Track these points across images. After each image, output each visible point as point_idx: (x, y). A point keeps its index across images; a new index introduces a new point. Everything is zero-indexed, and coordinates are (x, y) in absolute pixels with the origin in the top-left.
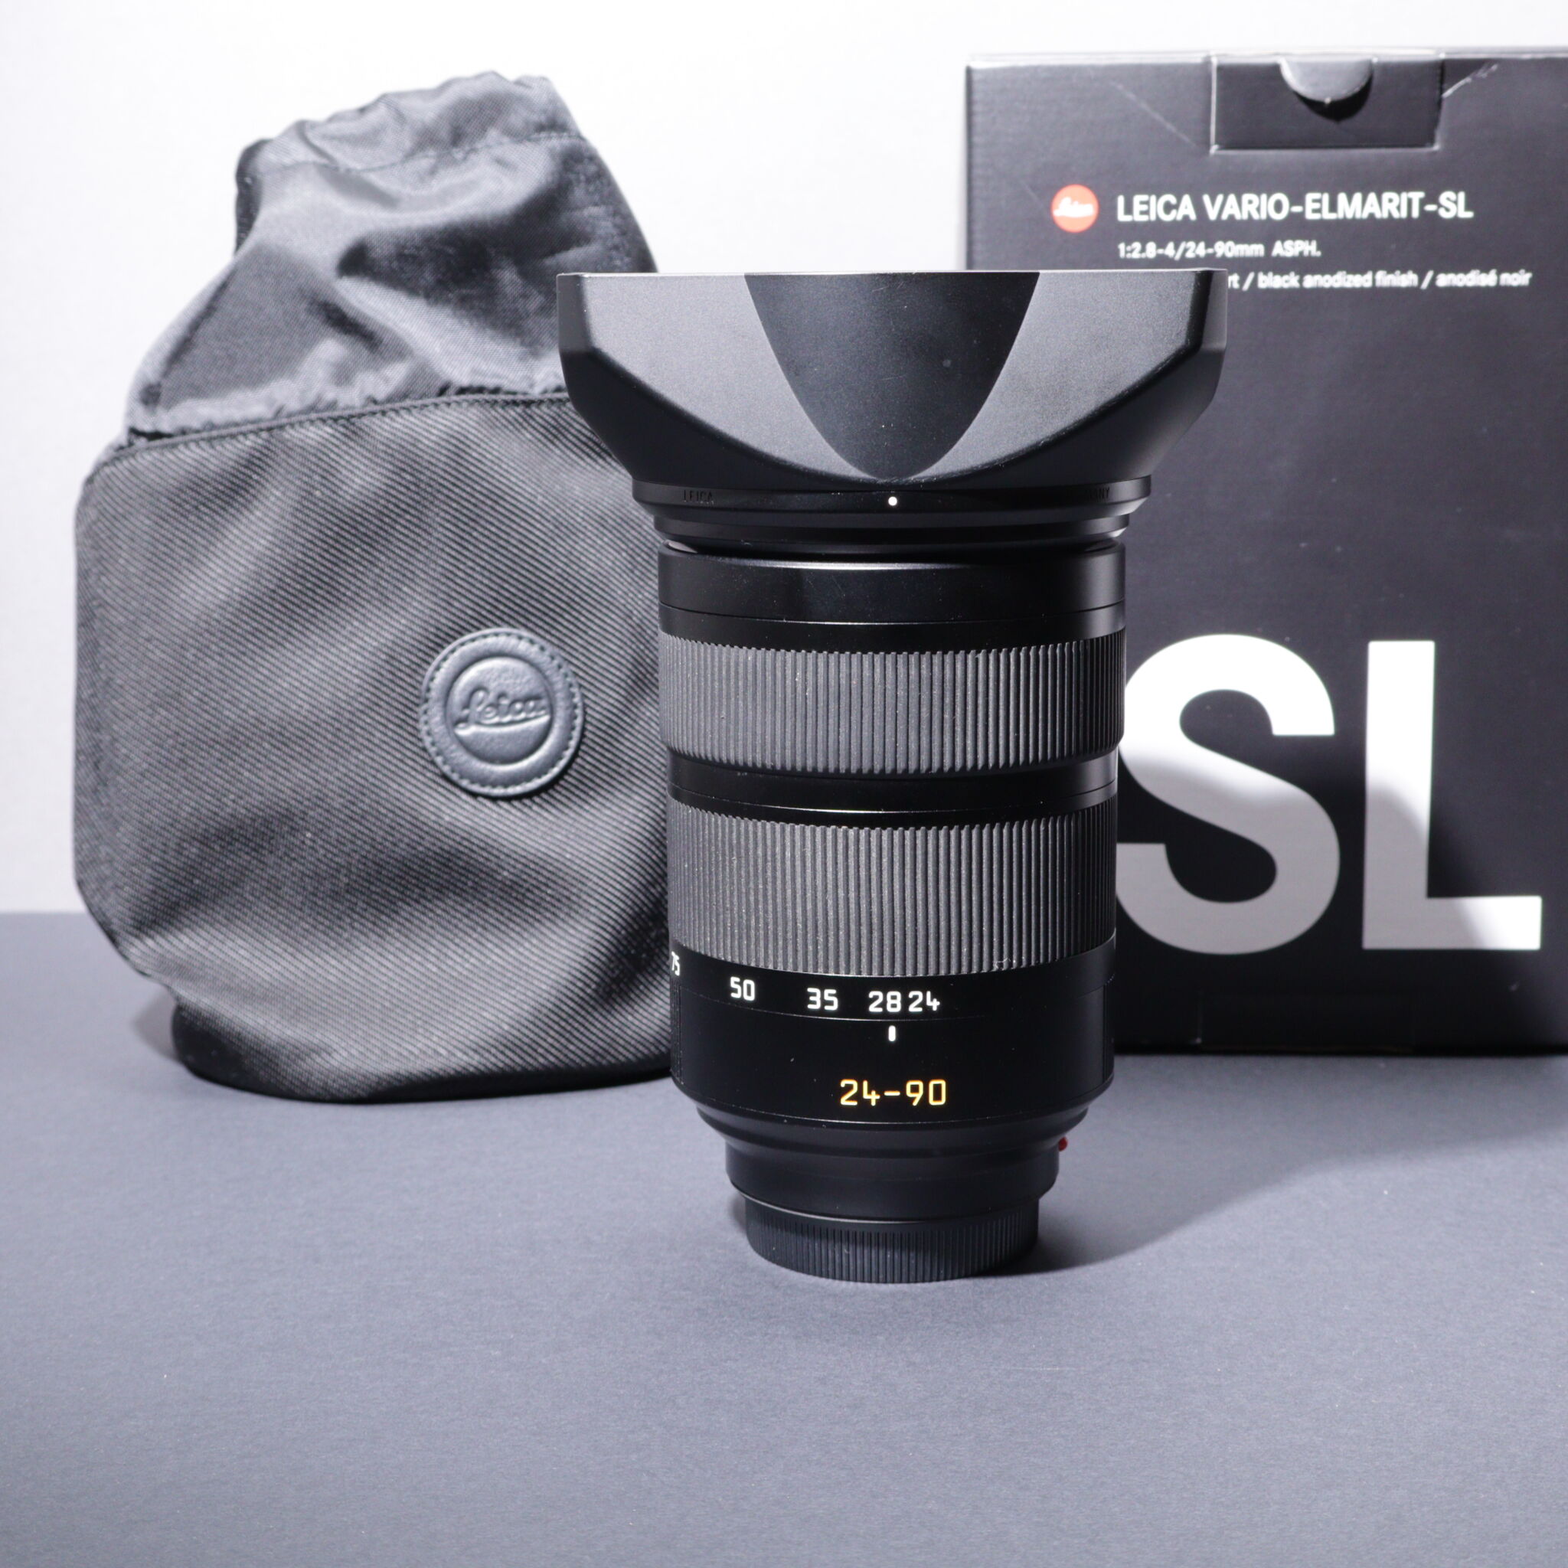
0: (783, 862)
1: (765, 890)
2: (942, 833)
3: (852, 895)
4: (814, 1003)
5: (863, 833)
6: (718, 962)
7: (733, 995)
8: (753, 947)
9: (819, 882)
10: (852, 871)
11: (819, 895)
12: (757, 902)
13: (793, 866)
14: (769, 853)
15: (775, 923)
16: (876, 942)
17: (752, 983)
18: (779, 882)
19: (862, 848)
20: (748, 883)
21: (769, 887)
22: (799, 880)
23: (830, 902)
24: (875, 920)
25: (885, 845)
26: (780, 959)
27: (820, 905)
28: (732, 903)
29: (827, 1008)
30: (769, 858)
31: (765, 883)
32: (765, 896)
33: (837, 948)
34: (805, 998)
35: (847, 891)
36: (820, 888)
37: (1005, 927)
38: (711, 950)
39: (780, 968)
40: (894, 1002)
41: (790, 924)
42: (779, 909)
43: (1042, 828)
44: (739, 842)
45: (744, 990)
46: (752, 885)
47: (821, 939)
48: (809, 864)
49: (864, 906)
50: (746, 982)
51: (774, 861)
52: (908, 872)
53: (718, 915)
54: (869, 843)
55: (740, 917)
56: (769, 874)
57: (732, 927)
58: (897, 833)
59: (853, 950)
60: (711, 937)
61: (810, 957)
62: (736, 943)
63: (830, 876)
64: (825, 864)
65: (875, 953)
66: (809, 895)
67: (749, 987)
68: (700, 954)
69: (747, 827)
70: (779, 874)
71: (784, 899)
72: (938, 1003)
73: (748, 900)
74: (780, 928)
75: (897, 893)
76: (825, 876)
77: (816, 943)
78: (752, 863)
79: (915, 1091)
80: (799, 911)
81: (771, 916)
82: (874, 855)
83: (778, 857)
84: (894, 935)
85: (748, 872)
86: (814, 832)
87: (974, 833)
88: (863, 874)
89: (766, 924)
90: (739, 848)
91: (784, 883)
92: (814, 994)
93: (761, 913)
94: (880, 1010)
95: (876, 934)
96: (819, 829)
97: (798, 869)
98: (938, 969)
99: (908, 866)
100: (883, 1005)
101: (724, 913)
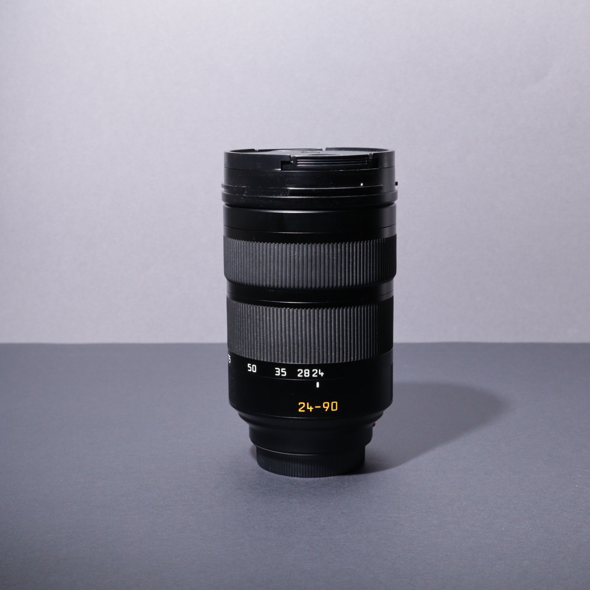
0: (266, 321)
1: (260, 331)
2: (324, 310)
3: (291, 333)
4: (278, 373)
5: (295, 311)
6: (243, 358)
7: (249, 370)
8: (255, 352)
9: (279, 329)
10: (291, 325)
11: (279, 333)
12: (257, 335)
13: (270, 322)
14: (261, 318)
15: (263, 343)
16: (300, 351)
17: (255, 366)
18: (265, 329)
19: (295, 316)
20: (253, 329)
21: (261, 330)
22: (272, 328)
23: (283, 336)
24: (300, 343)
25: (303, 315)
26: (265, 357)
27: (279, 337)
28: (248, 336)
29: (282, 375)
30: (261, 320)
31: (260, 329)
32: (260, 333)
33: (286, 353)
34: (275, 372)
35: (289, 332)
36: (279, 331)
37: (348, 345)
38: (241, 354)
39: (265, 360)
40: (307, 373)
41: (269, 344)
42: (265, 338)
43: (362, 309)
44: (250, 314)
45: (252, 368)
46: (255, 329)
47: (280, 350)
48: (275, 322)
49: (296, 338)
50: (253, 365)
51: (263, 321)
52: (312, 325)
53: (243, 341)
54: (297, 314)
55: (251, 341)
56: (261, 325)
57: (248, 345)
58: (307, 311)
59: (292, 354)
60: (241, 349)
61: (276, 356)
62: (250, 351)
63: (283, 326)
64: (281, 321)
65: (300, 355)
66: (276, 333)
67: (254, 367)
68: (237, 355)
69: (253, 308)
70: (265, 325)
71: (267, 335)
72: (323, 374)
73: (254, 335)
74: (265, 346)
75: (308, 333)
76: (281, 327)
77: (278, 351)
78: (255, 321)
79: (326, 406)
80: (272, 339)
81: (262, 341)
82: (299, 318)
83: (265, 319)
84: (307, 348)
85: (254, 325)
86: (277, 310)
87: (337, 310)
88: (295, 325)
89: (260, 344)
90: (250, 316)
91: (267, 329)
92: (278, 370)
93: (258, 340)
94: (302, 376)
95: (300, 348)
96: (279, 309)
97: (272, 324)
98: (323, 361)
99: (312, 323)
100: (303, 374)
101: (245, 340)
